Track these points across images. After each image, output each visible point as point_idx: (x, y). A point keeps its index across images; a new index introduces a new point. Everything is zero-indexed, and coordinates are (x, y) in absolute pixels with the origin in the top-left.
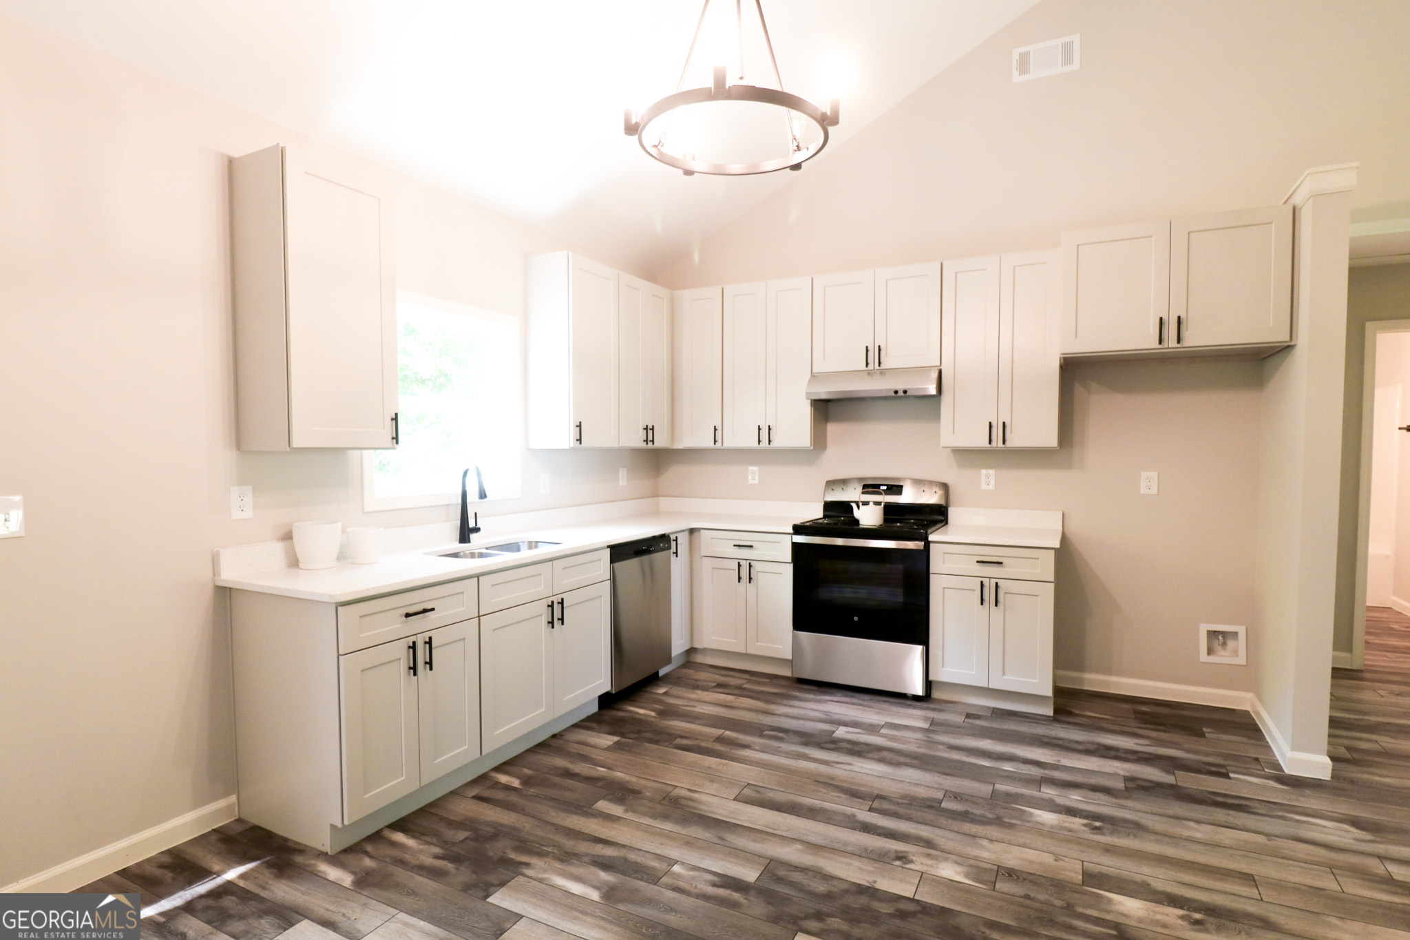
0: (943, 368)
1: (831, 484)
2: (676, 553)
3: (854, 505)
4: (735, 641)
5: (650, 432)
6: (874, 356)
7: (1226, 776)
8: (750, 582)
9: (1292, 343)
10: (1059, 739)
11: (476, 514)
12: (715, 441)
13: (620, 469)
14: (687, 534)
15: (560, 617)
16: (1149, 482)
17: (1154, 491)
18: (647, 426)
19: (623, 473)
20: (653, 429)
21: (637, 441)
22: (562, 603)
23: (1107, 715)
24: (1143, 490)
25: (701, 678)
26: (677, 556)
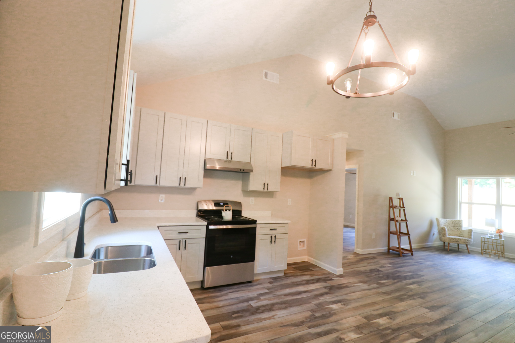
0: (251, 163)
3: (222, 211)
7: (331, 279)
8: (185, 249)
9: (332, 170)
10: (297, 282)
12: (156, 183)
23: (291, 271)
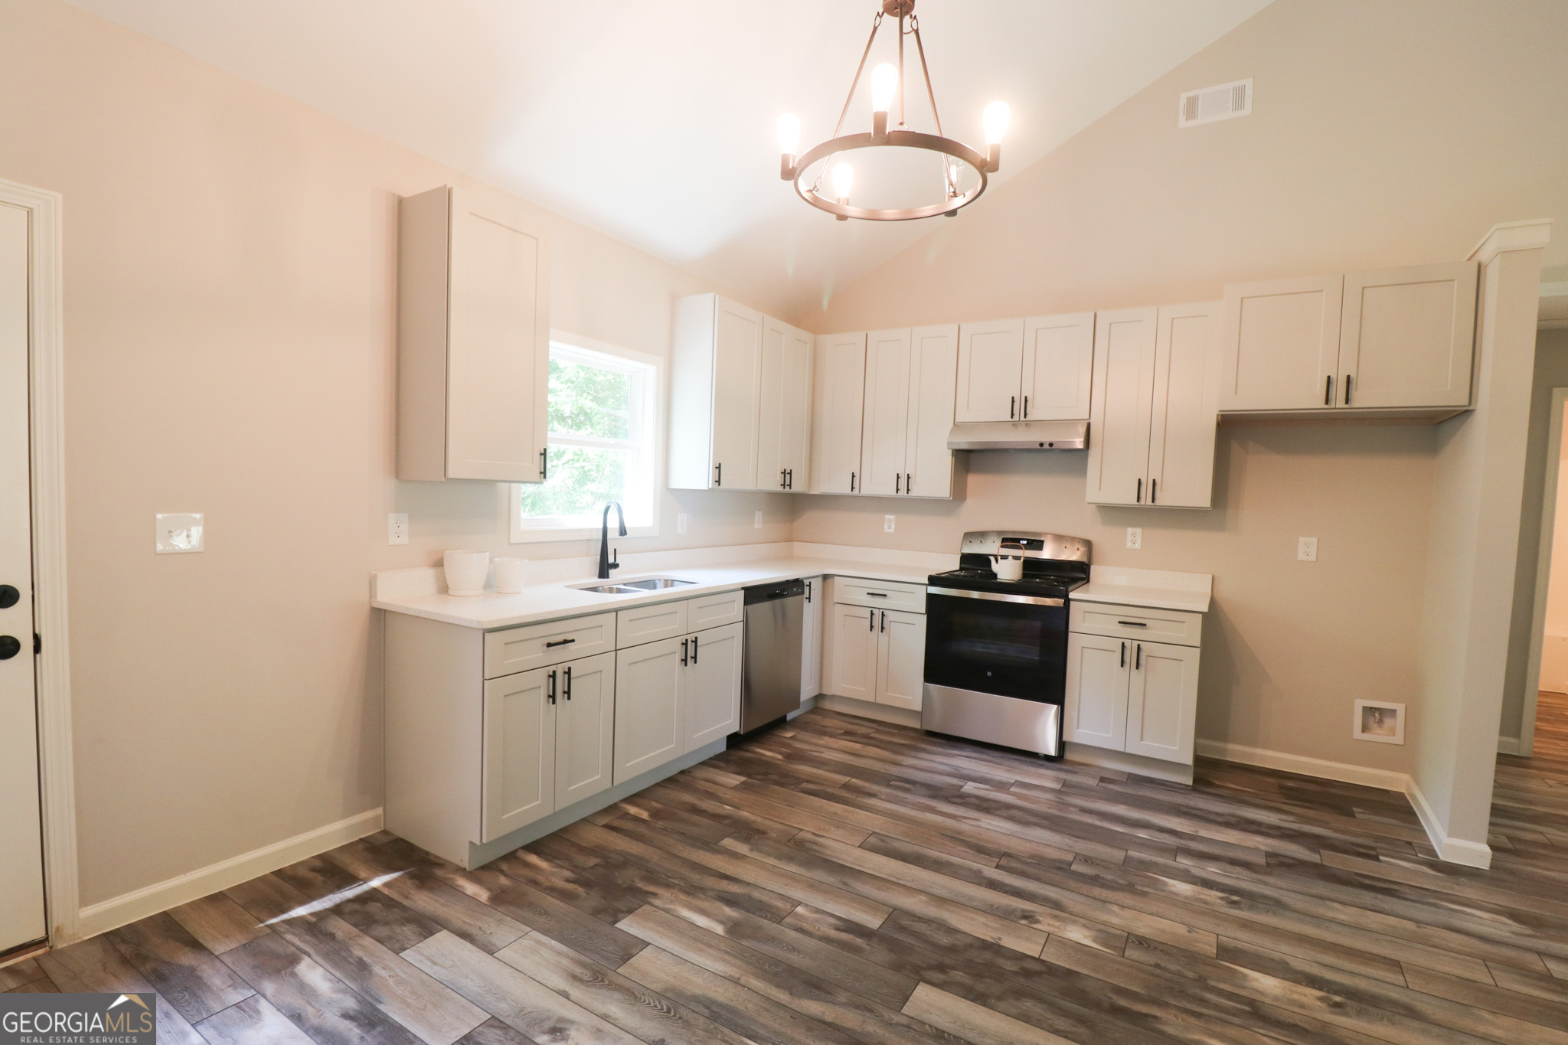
0: (1092, 421)
1: (969, 536)
2: (809, 598)
3: (992, 559)
4: (864, 689)
5: (788, 476)
6: (1020, 407)
7: (1376, 858)
8: (882, 631)
9: (1471, 408)
10: (1197, 809)
11: (615, 550)
12: (853, 488)
13: (756, 512)
14: (820, 579)
15: (693, 655)
16: (1307, 548)
17: (1313, 558)
18: (785, 470)
19: (758, 516)
20: (790, 473)
21: (774, 485)
22: (695, 641)
23: (1250, 788)
24: (1301, 557)
25: (829, 724)
26: (810, 602)
